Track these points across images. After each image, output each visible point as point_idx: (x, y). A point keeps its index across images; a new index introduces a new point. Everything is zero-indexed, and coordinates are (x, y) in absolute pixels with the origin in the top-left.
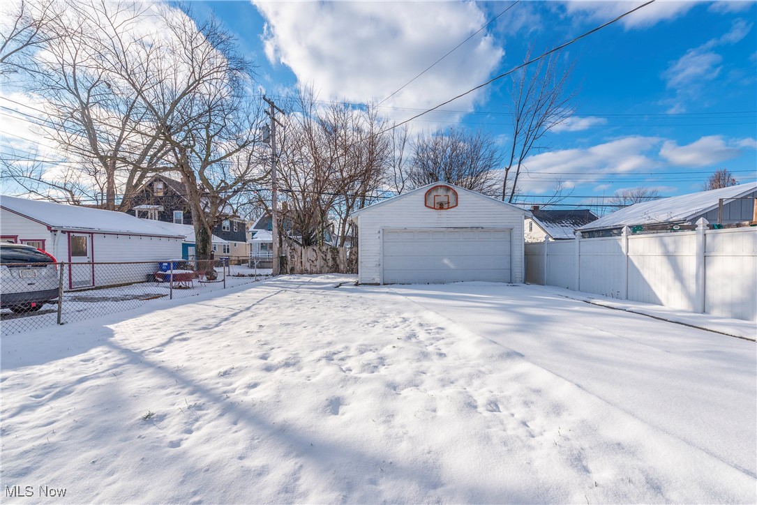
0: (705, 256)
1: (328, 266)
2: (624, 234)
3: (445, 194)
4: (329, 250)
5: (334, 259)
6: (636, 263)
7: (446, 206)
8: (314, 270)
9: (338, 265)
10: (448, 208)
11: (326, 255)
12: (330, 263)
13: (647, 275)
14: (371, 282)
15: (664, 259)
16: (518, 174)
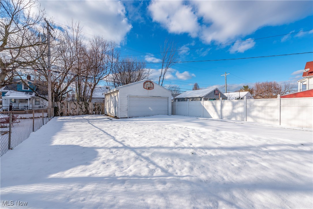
0: (222, 106)
1: (82, 111)
2: (202, 100)
3: (150, 84)
4: (83, 104)
5: (86, 108)
6: (205, 108)
7: (150, 88)
8: (75, 113)
9: (88, 111)
10: (151, 89)
11: (81, 106)
12: (84, 110)
13: (208, 111)
14: (124, 117)
15: (213, 107)
16: (163, 79)
